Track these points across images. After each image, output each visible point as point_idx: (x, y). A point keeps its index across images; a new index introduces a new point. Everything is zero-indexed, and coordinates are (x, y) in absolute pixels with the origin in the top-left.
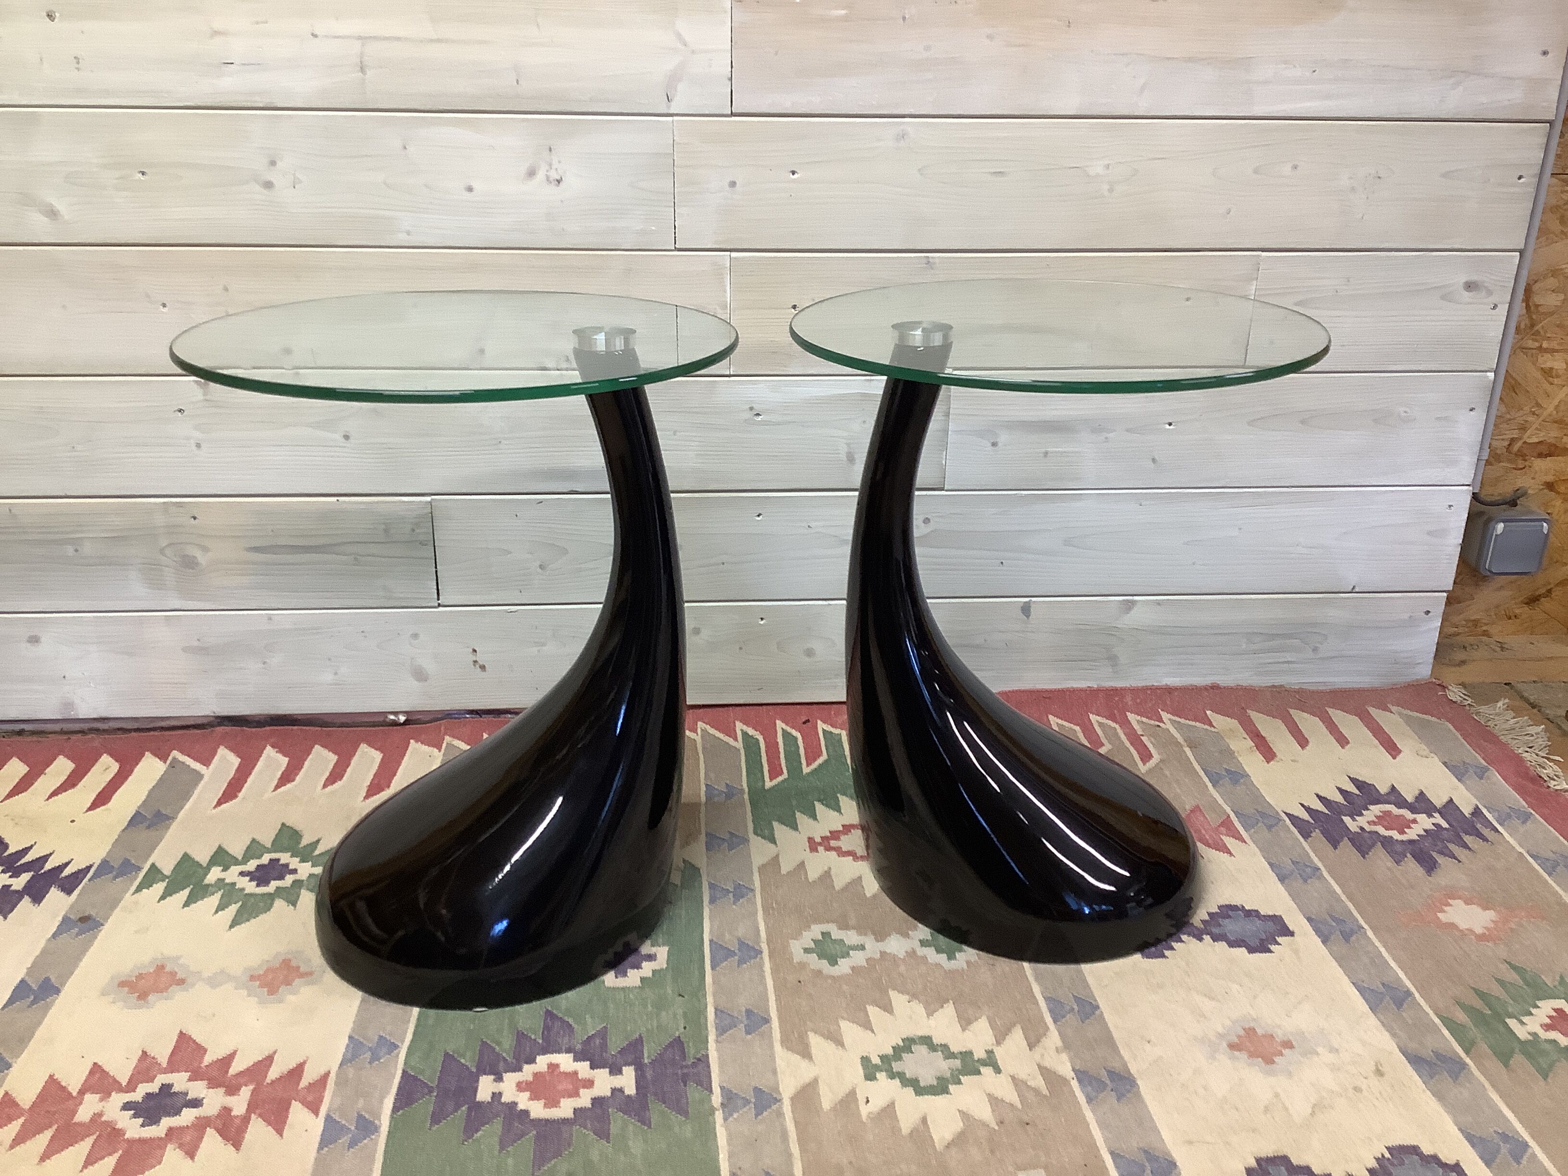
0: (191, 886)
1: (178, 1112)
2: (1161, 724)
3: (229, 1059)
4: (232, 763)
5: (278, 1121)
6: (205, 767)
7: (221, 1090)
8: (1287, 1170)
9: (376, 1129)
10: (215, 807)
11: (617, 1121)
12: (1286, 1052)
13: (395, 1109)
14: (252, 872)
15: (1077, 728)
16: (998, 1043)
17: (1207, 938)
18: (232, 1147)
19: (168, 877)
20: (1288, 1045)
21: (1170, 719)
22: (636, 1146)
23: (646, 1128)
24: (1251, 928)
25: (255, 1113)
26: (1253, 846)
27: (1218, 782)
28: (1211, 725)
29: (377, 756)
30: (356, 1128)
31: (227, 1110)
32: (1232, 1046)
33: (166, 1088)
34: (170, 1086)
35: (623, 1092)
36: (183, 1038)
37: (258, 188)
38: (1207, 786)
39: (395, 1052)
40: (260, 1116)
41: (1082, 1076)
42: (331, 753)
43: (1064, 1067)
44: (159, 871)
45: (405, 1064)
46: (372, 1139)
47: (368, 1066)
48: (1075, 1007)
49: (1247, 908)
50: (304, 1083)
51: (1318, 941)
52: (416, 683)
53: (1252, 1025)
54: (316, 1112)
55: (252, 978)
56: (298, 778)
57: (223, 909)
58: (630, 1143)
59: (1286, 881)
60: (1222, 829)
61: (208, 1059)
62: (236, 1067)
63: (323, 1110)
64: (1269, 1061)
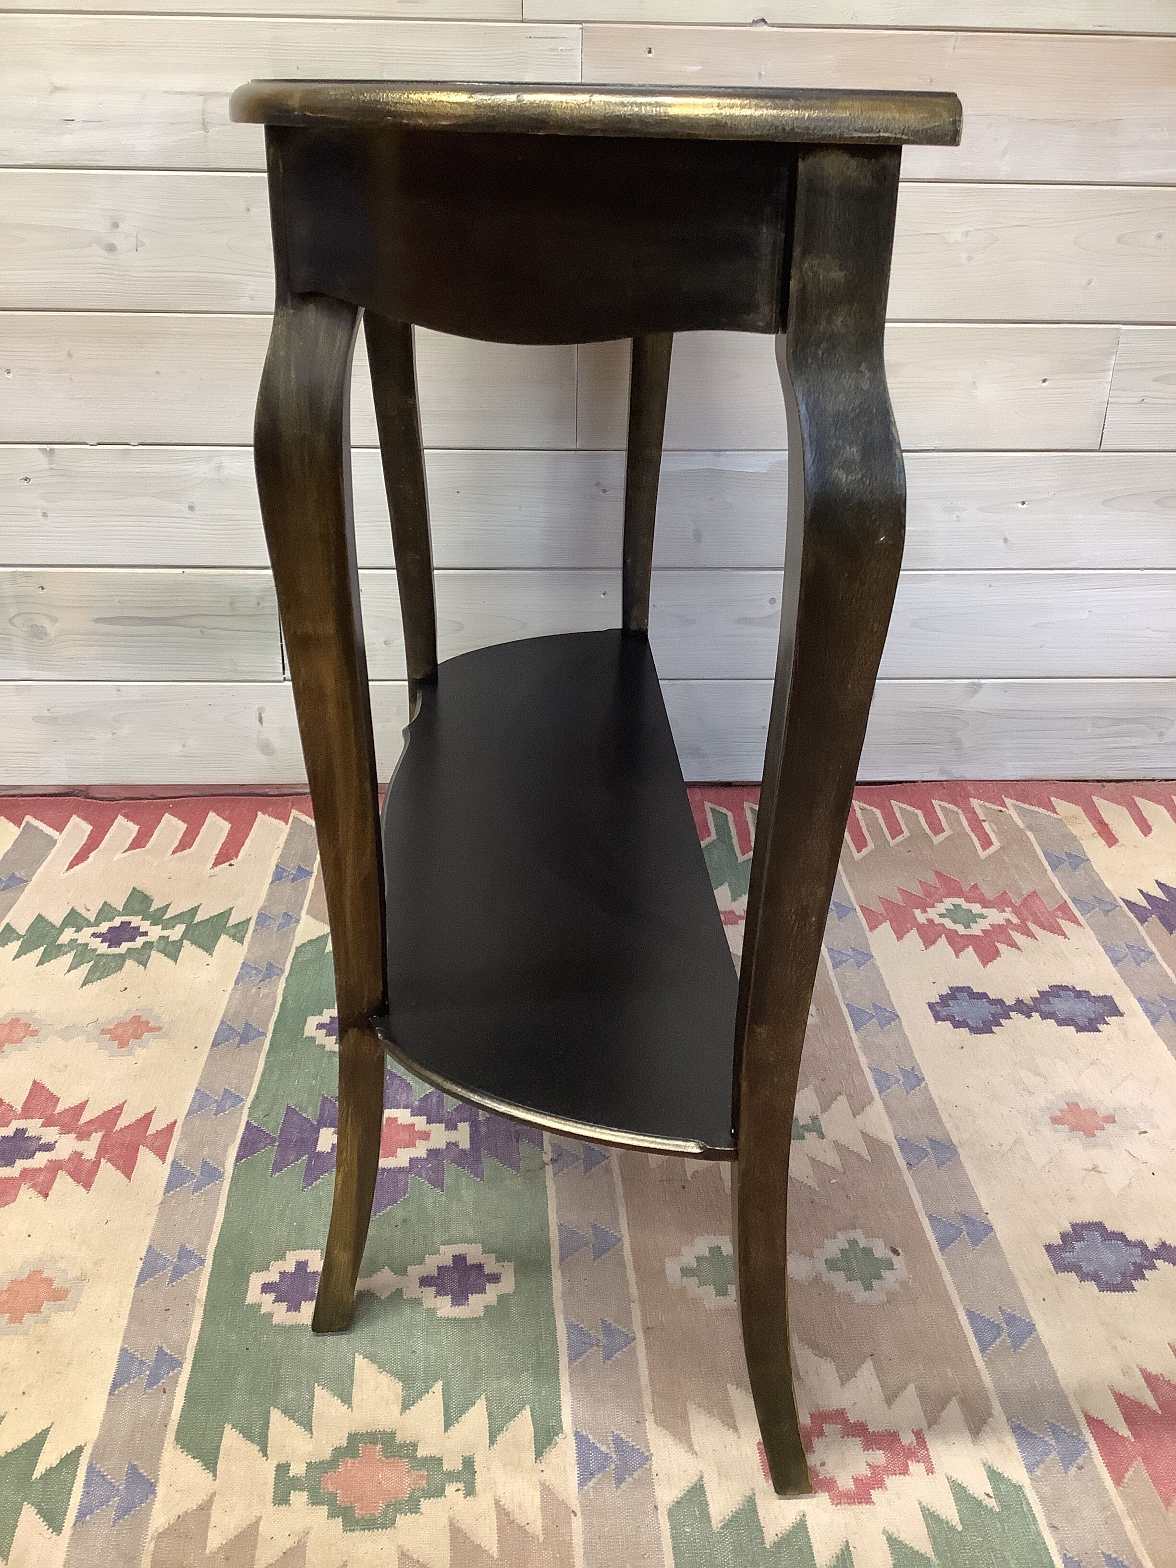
0: (45, 946)
1: (31, 1156)
2: (1004, 809)
3: (80, 1108)
4: (84, 831)
5: (127, 1168)
6: (58, 833)
7: (73, 1136)
8: (1102, 1236)
9: (221, 1176)
10: (67, 870)
11: (451, 1171)
12: (1109, 1127)
13: (238, 1158)
14: (103, 934)
15: (919, 813)
16: (824, 1110)
17: (1036, 1015)
18: (82, 1188)
19: (23, 936)
20: (1111, 1119)
21: (1012, 804)
22: (468, 1195)
23: (479, 1179)
24: (1083, 1008)
25: (104, 1158)
26: (1088, 928)
27: (1057, 867)
28: (1054, 811)
29: (226, 826)
30: (201, 1174)
31: (78, 1155)
32: (1055, 1121)
33: (20, 1132)
34: (24, 1131)
35: (458, 1146)
36: (37, 1088)
37: (101, 252)
38: (1046, 871)
39: (241, 1104)
40: (109, 1160)
41: (904, 1144)
42: (180, 821)
43: (887, 1133)
44: (14, 931)
45: (249, 1116)
46: (215, 1184)
47: (214, 1117)
48: (901, 1078)
49: (1078, 989)
50: (152, 1130)
51: (1148, 1022)
52: (263, 757)
53: (1075, 1099)
54: (163, 1157)
55: (103, 1032)
56: (149, 846)
57: (75, 968)
58: (463, 1192)
59: (1120, 964)
60: (1058, 912)
61: (60, 1108)
62: (87, 1116)
63: (170, 1157)
64: (1090, 1133)
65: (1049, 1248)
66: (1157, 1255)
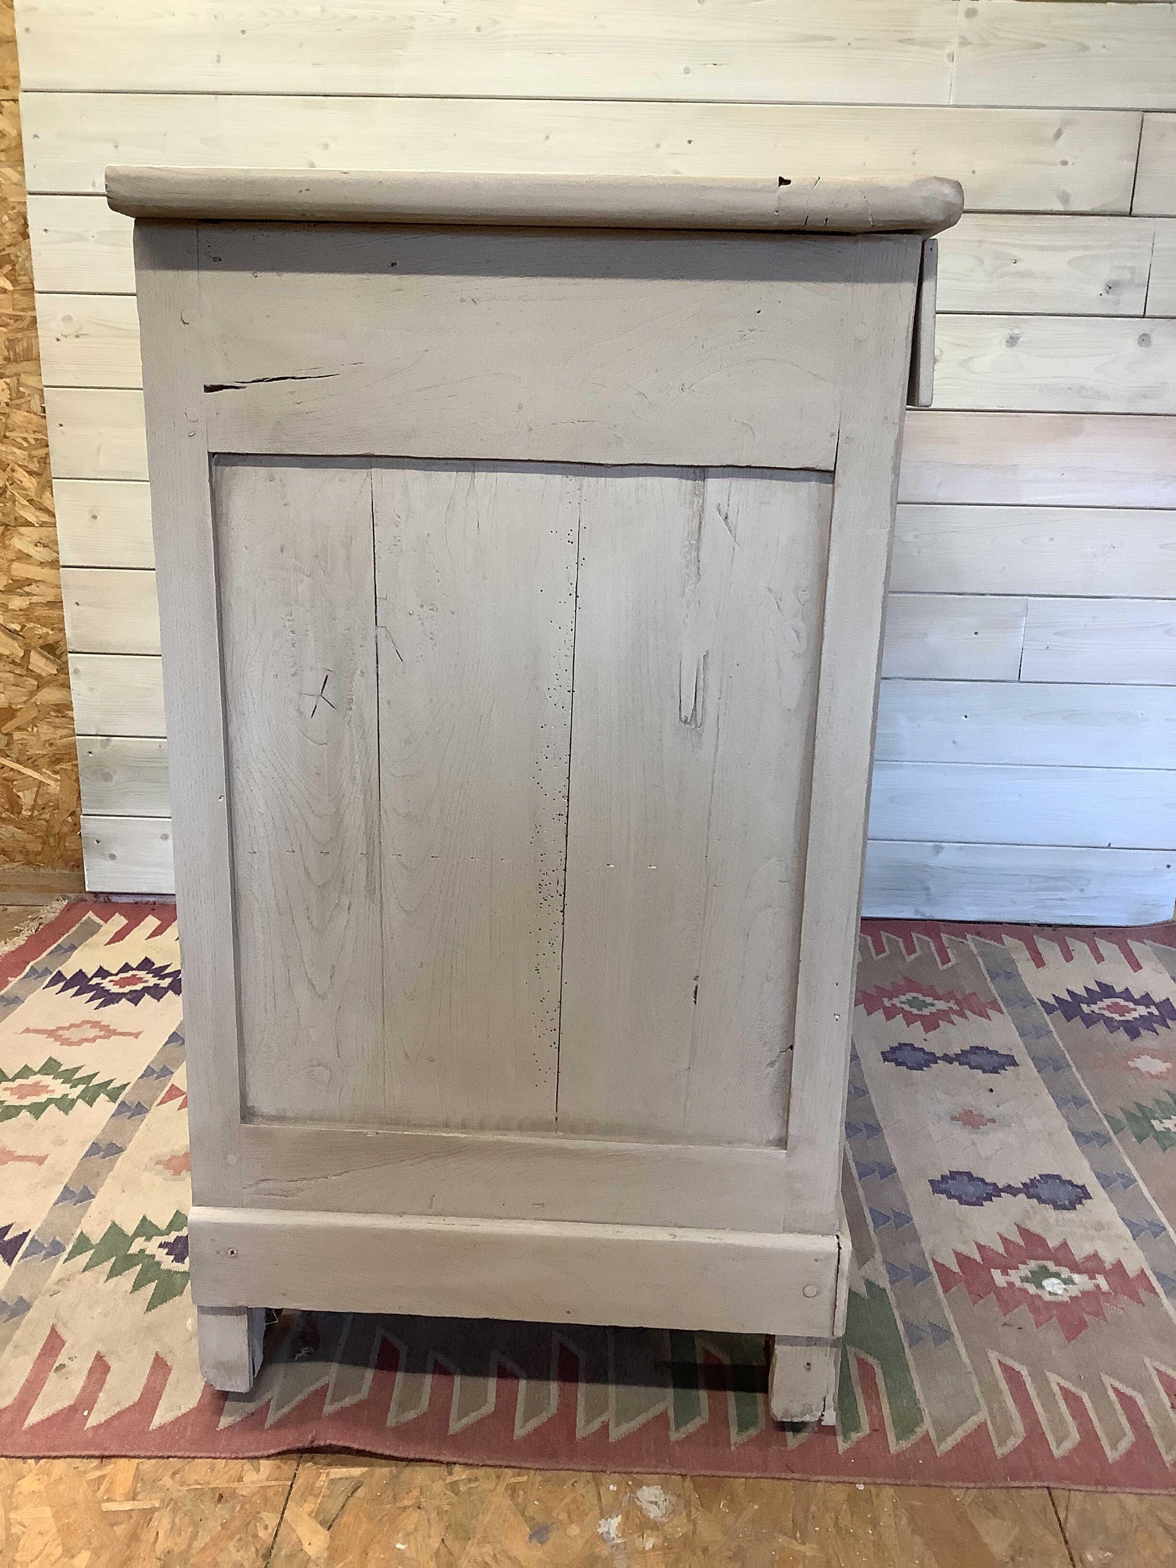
2: (964, 941)
12: (990, 1124)
15: (901, 940)
17: (956, 1063)
20: (992, 1121)
21: (971, 939)
24: (989, 1060)
26: (1008, 1016)
27: (995, 978)
28: (1002, 943)
38: (986, 980)
49: (990, 1049)
51: (1035, 1070)
53: (971, 1109)
59: (1025, 1038)
60: (988, 1004)
64: (976, 1127)
65: (932, 1182)
66: (1004, 1190)
